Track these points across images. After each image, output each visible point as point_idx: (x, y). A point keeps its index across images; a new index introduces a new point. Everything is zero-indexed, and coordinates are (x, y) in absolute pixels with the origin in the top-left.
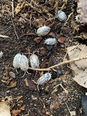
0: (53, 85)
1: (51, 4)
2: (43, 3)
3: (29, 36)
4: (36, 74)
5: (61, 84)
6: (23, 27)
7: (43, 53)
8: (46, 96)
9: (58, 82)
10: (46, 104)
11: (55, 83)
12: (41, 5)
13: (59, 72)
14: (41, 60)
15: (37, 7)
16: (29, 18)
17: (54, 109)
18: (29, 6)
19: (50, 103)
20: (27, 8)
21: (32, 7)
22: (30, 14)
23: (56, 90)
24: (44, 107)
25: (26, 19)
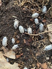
0: (38, 43)
1: (41, 2)
2: (36, 1)
3: (28, 18)
4: (30, 37)
5: (42, 43)
6: (25, 13)
7: (34, 27)
8: (34, 49)
10: (34, 53)
12: (35, 2)
13: (42, 37)
14: (33, 31)
15: (33, 3)
16: (28, 9)
17: (38, 56)
18: (29, 2)
19: (36, 53)
20: (27, 3)
21: (30, 3)
22: (29, 6)
23: (40, 46)
24: (33, 55)
25: (27, 9)
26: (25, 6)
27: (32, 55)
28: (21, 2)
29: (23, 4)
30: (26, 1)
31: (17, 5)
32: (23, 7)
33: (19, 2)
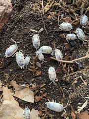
0: (73, 76)
1: (78, 5)
2: (70, 4)
4: (60, 65)
5: (81, 77)
6: (51, 23)
8: (66, 87)
9: (79, 74)
10: (65, 93)
11: (76, 75)
12: (69, 6)
13: (81, 66)
14: (64, 54)
15: (65, 7)
16: (57, 16)
17: (72, 99)
18: (58, 6)
19: (69, 93)
20: (55, 7)
21: (60, 6)
22: (58, 12)
23: (76, 82)
24: (64, 96)
25: (54, 16)
26: (50, 13)
27: (62, 97)
28: (45, 6)
29: (48, 9)
30: (53, 4)
31: (38, 10)
32: (47, 14)
33: (41, 6)
